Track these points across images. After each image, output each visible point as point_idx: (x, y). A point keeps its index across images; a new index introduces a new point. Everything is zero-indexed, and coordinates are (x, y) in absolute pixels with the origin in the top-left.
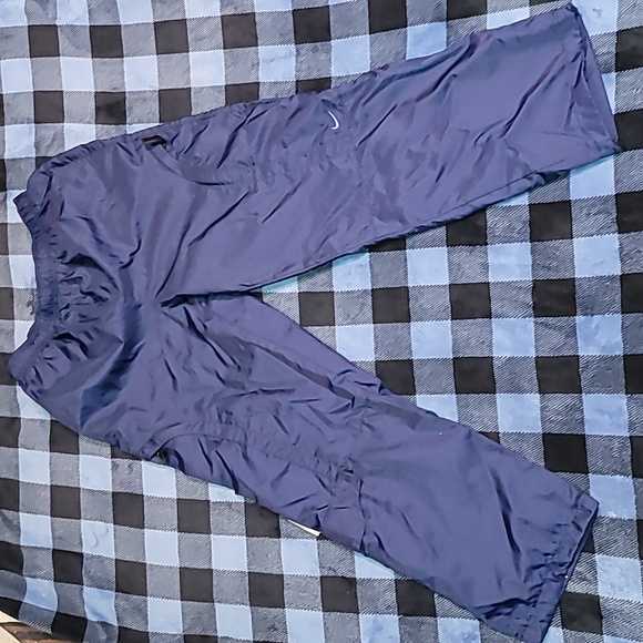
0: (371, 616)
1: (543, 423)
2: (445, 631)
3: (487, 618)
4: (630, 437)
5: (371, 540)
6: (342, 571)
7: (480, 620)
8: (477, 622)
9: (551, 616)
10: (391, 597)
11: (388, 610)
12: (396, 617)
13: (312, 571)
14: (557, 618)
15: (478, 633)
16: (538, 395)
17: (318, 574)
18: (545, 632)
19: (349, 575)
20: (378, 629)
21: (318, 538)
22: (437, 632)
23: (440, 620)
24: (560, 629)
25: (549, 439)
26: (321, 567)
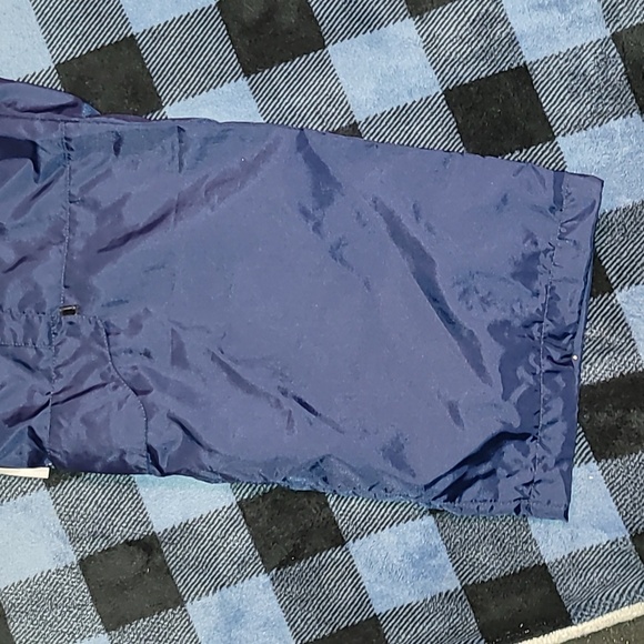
0: (212, 599)
1: (439, 71)
2: (370, 564)
3: (451, 499)
4: (615, 37)
5: (166, 437)
6: (122, 531)
7: (433, 512)
8: (429, 520)
9: (570, 444)
10: (241, 540)
11: (242, 571)
12: (264, 579)
13: (57, 557)
14: (582, 444)
15: (437, 540)
16: (410, 22)
17: (73, 558)
18: (567, 478)
19: (138, 533)
20: (234, 618)
21: (48, 483)
22: (356, 575)
23: (354, 547)
24: (593, 465)
25: (460, 99)
26: (74, 538)
